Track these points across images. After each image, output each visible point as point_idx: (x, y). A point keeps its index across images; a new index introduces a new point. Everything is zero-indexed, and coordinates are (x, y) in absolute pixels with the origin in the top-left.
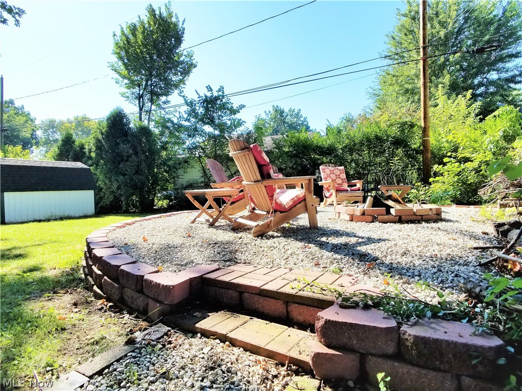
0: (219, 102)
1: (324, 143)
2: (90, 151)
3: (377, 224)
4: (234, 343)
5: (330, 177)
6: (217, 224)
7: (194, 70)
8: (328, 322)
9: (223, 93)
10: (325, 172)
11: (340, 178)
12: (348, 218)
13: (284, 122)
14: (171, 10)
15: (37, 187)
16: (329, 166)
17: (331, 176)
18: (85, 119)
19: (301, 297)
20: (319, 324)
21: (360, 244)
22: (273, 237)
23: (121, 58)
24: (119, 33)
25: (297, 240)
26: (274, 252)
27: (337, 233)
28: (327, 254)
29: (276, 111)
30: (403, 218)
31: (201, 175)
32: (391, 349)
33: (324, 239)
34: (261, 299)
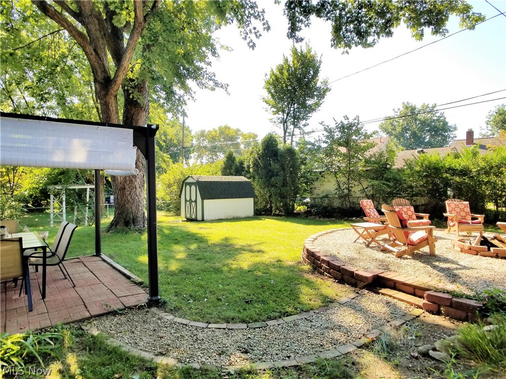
0: (354, 128)
1: (457, 166)
2: (249, 167)
3: (478, 257)
4: (394, 298)
5: (455, 211)
6: (371, 245)
7: (328, 93)
8: (428, 294)
9: (358, 121)
10: (450, 206)
11: (464, 211)
12: (459, 250)
13: (416, 120)
14: (310, 46)
15: (221, 196)
16: (455, 201)
17: (456, 209)
18: (227, 128)
19: (420, 287)
20: (425, 295)
21: (457, 269)
22: (407, 258)
23: (270, 92)
24: (269, 73)
25: (421, 262)
26: (408, 267)
27: (446, 260)
28: (435, 272)
29: (407, 108)
30: (499, 255)
31: (336, 187)
32: (448, 304)
33: (437, 264)
34: (404, 286)
